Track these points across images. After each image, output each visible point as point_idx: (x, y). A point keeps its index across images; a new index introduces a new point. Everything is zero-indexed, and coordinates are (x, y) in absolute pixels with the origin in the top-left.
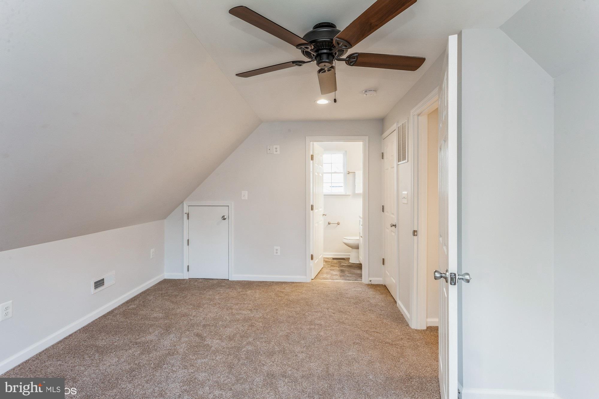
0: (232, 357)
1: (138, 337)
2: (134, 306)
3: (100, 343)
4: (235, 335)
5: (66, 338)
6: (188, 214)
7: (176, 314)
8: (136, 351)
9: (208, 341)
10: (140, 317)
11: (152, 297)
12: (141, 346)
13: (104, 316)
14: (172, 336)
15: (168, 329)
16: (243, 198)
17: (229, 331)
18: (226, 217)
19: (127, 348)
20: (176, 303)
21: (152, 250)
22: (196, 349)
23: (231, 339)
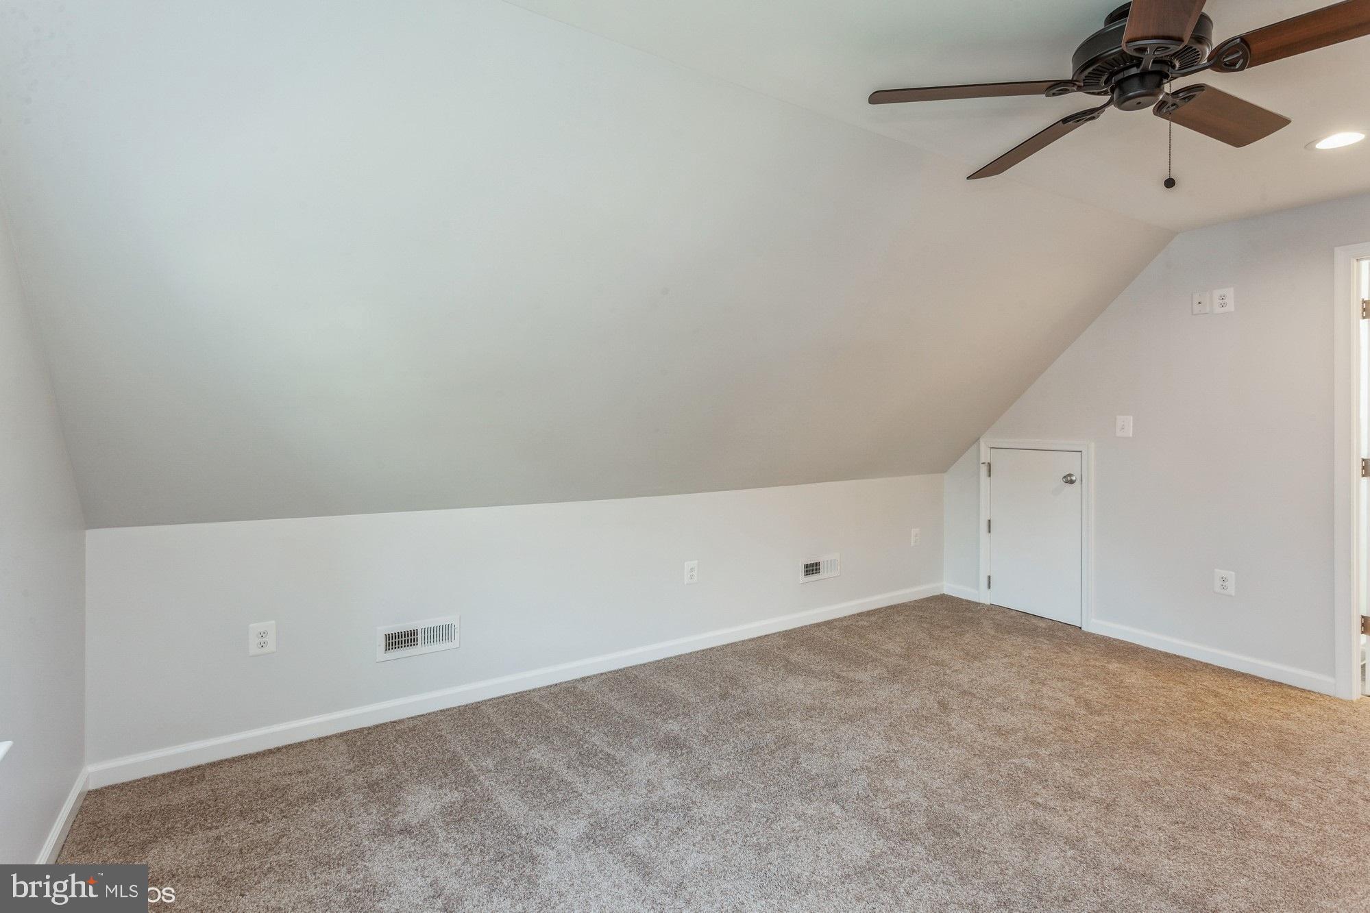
0: (980, 761)
1: (845, 669)
2: (865, 623)
3: (794, 658)
4: (1015, 731)
5: (760, 637)
6: (989, 465)
7: (925, 657)
8: (831, 685)
9: (954, 719)
10: (866, 642)
11: (901, 618)
12: (843, 682)
13: (818, 625)
14: (896, 686)
15: (895, 675)
16: (1119, 434)
17: (1005, 720)
18: (1074, 478)
19: (823, 677)
20: (936, 639)
21: (914, 531)
22: (924, 723)
23: (1000, 732)
